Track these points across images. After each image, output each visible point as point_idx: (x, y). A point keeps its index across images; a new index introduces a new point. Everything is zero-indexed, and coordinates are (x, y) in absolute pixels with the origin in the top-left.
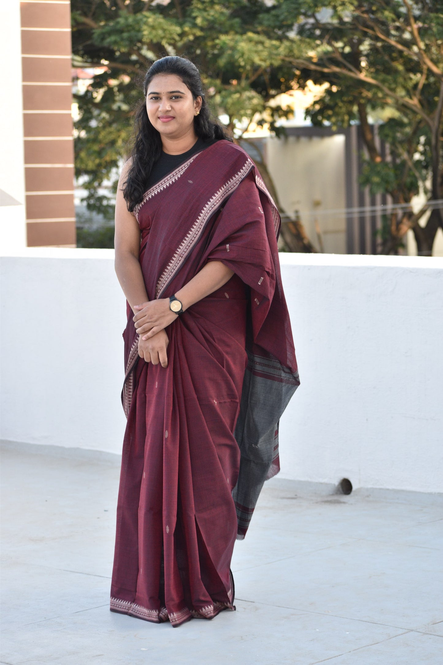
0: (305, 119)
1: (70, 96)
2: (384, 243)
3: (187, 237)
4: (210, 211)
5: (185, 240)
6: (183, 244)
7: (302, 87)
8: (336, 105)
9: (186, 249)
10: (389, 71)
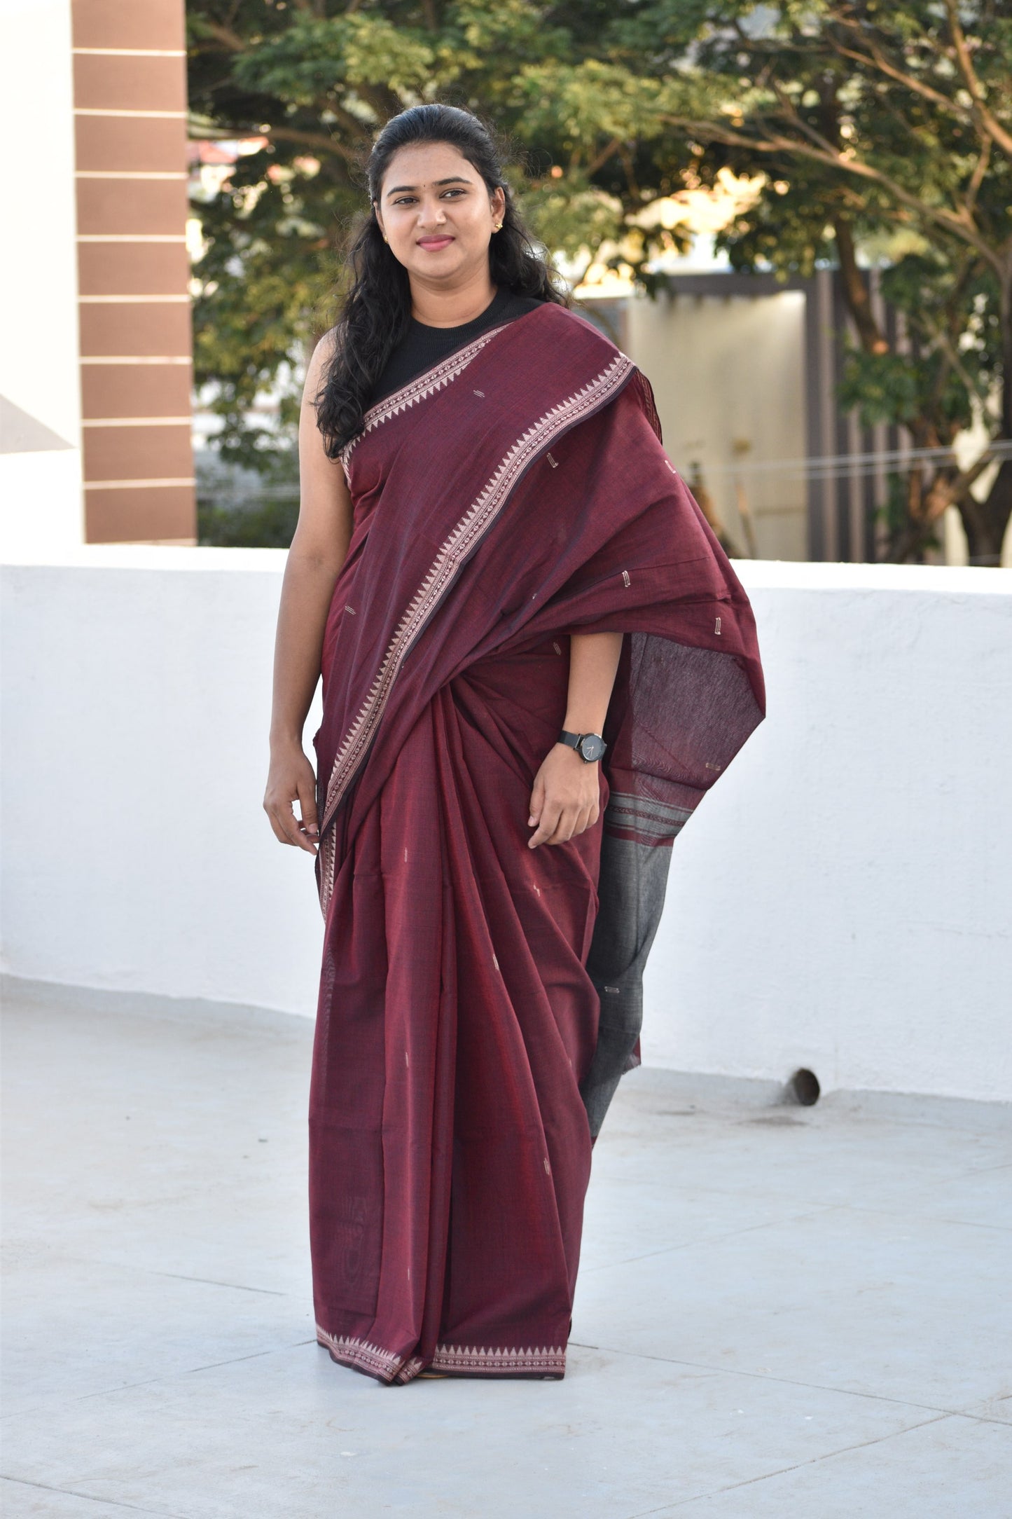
0: (716, 254)
1: (184, 205)
2: (892, 538)
3: (468, 517)
4: (523, 460)
5: (463, 524)
6: (457, 534)
7: (709, 182)
8: (785, 223)
9: (464, 545)
10: (905, 147)
